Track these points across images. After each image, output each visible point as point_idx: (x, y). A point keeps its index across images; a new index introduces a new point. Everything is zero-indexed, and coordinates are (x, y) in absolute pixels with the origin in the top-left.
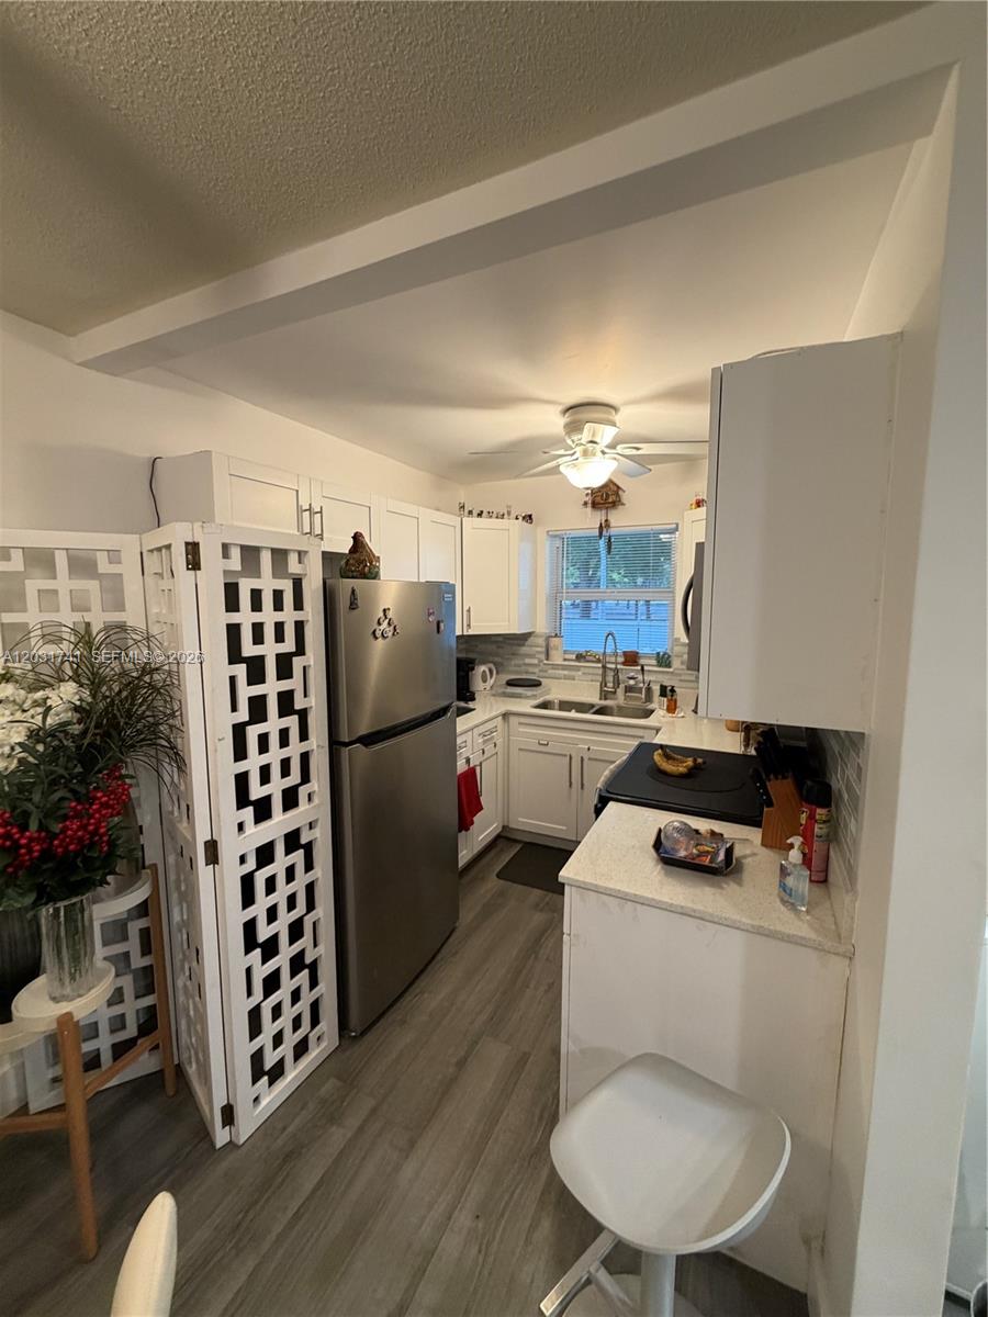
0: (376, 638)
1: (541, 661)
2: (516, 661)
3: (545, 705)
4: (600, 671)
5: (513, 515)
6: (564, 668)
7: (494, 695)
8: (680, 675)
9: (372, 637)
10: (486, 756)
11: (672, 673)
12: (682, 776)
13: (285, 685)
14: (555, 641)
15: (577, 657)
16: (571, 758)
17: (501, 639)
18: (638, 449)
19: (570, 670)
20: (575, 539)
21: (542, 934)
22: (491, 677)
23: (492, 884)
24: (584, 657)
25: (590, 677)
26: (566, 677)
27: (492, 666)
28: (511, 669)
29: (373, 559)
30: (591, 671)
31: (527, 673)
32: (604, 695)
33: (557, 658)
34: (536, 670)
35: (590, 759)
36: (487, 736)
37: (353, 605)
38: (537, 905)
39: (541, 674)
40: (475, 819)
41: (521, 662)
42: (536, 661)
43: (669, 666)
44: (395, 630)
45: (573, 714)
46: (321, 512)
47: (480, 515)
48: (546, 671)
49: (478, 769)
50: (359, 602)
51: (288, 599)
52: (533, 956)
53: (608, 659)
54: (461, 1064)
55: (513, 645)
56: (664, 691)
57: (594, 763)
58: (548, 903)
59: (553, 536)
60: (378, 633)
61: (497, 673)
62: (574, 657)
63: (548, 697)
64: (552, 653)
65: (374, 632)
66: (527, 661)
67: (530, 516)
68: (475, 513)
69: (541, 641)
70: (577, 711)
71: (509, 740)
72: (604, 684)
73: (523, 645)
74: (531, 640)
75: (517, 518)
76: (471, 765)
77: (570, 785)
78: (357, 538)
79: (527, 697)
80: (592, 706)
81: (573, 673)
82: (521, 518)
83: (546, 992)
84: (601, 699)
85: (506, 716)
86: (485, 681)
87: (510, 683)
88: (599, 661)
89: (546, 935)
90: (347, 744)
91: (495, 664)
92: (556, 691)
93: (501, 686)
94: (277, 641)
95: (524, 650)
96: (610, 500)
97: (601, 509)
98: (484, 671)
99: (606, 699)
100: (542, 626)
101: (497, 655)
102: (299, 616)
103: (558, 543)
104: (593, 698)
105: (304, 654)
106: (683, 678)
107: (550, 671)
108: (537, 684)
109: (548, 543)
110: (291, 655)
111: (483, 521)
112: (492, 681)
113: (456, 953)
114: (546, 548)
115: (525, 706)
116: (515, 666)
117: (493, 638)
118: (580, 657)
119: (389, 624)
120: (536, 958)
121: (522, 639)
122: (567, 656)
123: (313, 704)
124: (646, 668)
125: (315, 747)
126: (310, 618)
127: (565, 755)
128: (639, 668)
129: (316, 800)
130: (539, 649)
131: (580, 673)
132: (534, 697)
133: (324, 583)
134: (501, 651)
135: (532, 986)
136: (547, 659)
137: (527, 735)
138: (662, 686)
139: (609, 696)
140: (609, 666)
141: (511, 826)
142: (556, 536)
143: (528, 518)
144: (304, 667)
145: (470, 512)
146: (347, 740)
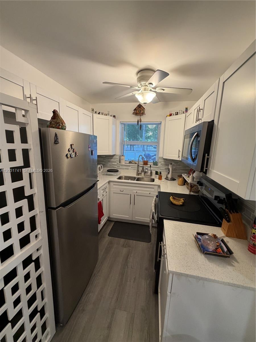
0: (68, 158)
1: (118, 163)
2: (110, 164)
3: (120, 178)
4: (137, 167)
5: (110, 115)
6: (125, 166)
7: (103, 175)
8: (160, 168)
9: (66, 157)
10: (104, 196)
11: (158, 167)
12: (181, 206)
13: (18, 184)
14: (122, 157)
15: (129, 162)
16: (131, 194)
17: (105, 156)
18: (164, 90)
19: (126, 166)
20: (128, 125)
21: (128, 256)
22: (102, 169)
23: (107, 239)
24: (132, 162)
25: (133, 169)
26: (126, 169)
27: (102, 165)
28: (108, 166)
29: (63, 122)
30: (134, 167)
31: (113, 167)
32: (138, 174)
33: (123, 163)
34: (116, 166)
35: (137, 195)
36: (104, 190)
37: (56, 142)
38: (123, 245)
39: (118, 168)
40: (101, 219)
41: (111, 164)
42: (116, 164)
43: (157, 165)
44: (76, 154)
45: (130, 181)
46: (36, 100)
47: (99, 113)
48: (119, 167)
49: (102, 201)
50: (59, 140)
51: (17, 136)
52: (126, 267)
53: (140, 163)
54: (109, 327)
55: (109, 158)
56: (157, 173)
57: (138, 196)
58: (126, 244)
59: (122, 124)
60: (69, 156)
61: (104, 168)
62: (128, 162)
63: (121, 175)
64: (121, 161)
65: (67, 155)
66: (113, 163)
67: (115, 116)
68: (97, 113)
69: (118, 157)
70: (131, 180)
71: (110, 190)
72: (138, 171)
73: (112, 158)
74: (115, 157)
75: (111, 116)
76: (100, 201)
77: (131, 204)
78: (55, 112)
79: (114, 175)
80: (135, 178)
81: (128, 167)
82: (112, 116)
83: (134, 282)
84: (137, 175)
85: (109, 182)
86: (100, 170)
87: (109, 171)
88: (136, 164)
89: (129, 257)
90: (54, 209)
91: (102, 164)
92: (123, 173)
93: (105, 172)
94: (10, 160)
95: (112, 160)
96: (141, 112)
97: (138, 115)
98: (100, 167)
99: (138, 175)
100: (118, 152)
101: (103, 161)
102: (25, 146)
103: (123, 126)
104: (134, 175)
105: (29, 166)
106: (161, 169)
107: (121, 167)
108: (117, 171)
109: (120, 126)
110: (21, 168)
111: (100, 116)
112: (102, 170)
113: (99, 271)
114: (119, 128)
115: (115, 178)
116: (109, 165)
117: (102, 156)
118: (130, 162)
119: (73, 151)
120: (128, 267)
121: (111, 157)
122: (126, 162)
123: (36, 192)
124: (151, 166)
125: (38, 212)
126: (32, 148)
127: (129, 194)
128: (149, 166)
129: (40, 237)
130: (117, 160)
131: (130, 167)
132: (117, 175)
133: (40, 130)
134: (105, 160)
135: (129, 281)
136: (120, 163)
137: (115, 188)
138: (156, 171)
139: (139, 174)
140: (139, 165)
141: (111, 217)
142: (123, 123)
143: (114, 116)
144: (30, 174)
145: (96, 112)
146: (55, 207)
